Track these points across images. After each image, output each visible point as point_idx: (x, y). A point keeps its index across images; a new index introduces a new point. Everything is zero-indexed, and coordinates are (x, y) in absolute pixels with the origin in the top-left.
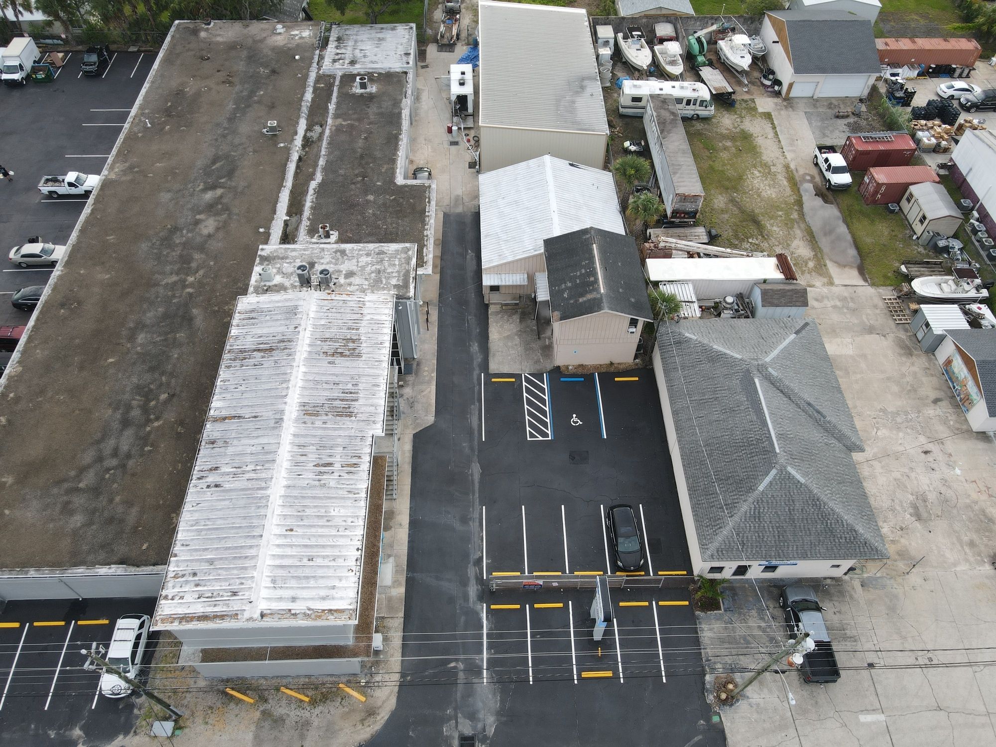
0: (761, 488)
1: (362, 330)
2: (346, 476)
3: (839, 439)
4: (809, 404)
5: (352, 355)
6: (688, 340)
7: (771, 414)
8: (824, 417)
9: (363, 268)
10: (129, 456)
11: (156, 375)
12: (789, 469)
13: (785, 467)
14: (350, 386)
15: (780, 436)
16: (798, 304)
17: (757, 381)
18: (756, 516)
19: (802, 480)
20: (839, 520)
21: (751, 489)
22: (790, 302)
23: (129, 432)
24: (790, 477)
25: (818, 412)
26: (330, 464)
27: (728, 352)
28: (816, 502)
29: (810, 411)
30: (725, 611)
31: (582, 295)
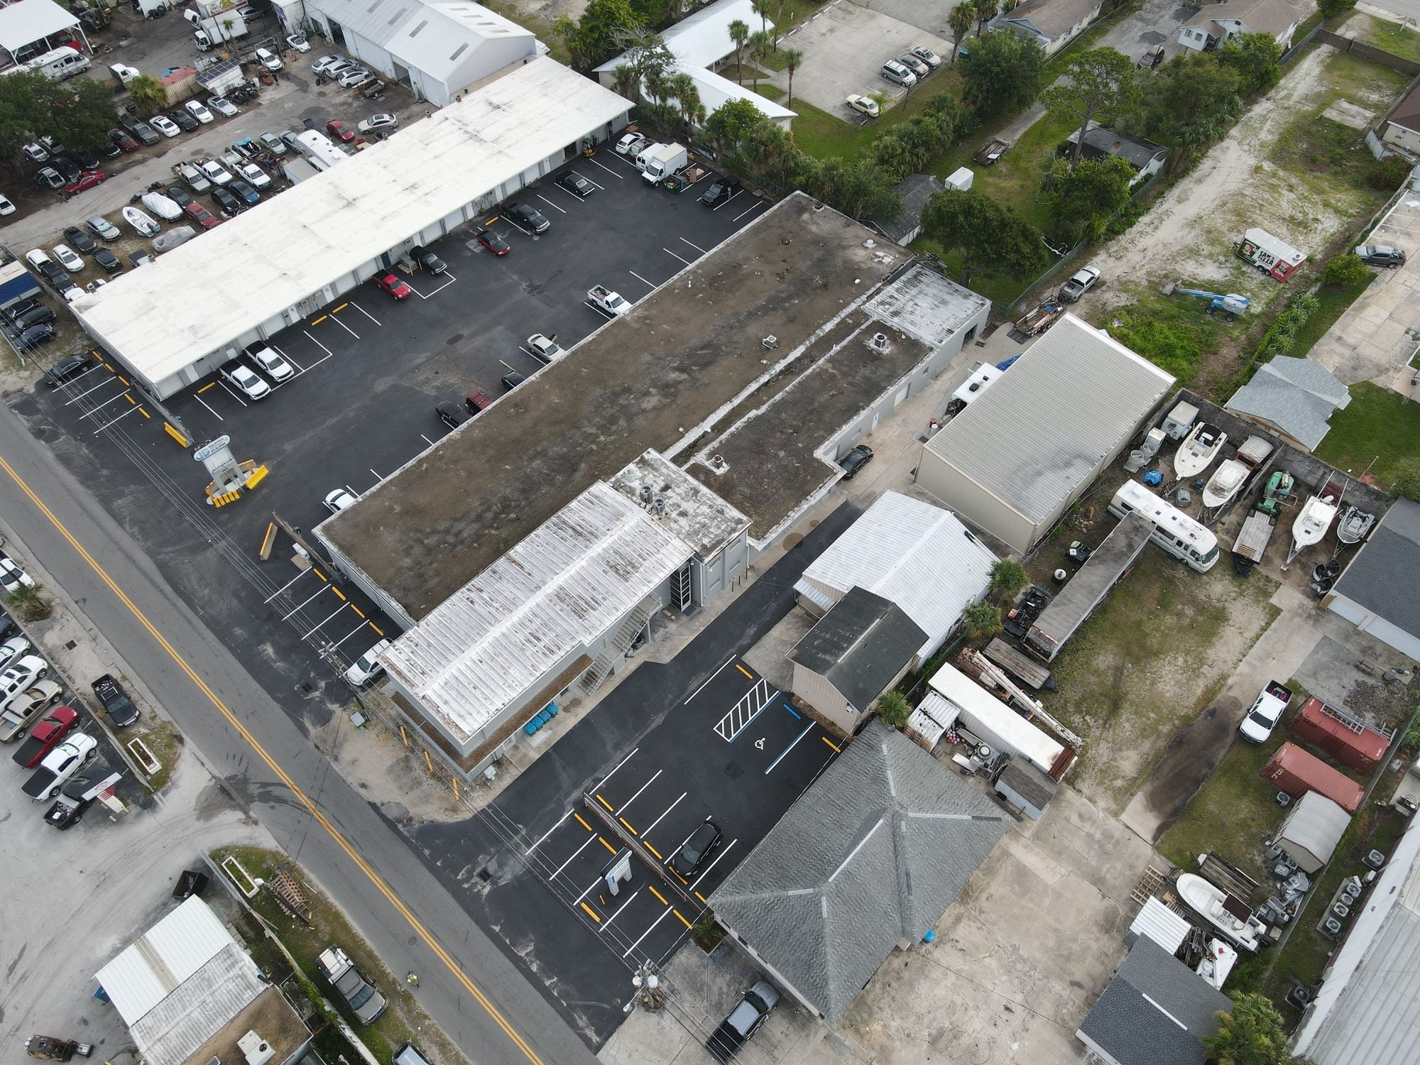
0: (790, 893)
1: (646, 564)
2: (540, 654)
3: (903, 919)
4: (907, 874)
5: (622, 576)
6: (880, 751)
7: (861, 852)
8: (910, 894)
9: (697, 515)
10: (462, 542)
11: (522, 497)
12: (824, 899)
13: (822, 895)
14: (600, 597)
15: (846, 873)
16: (1033, 801)
17: (881, 821)
18: (768, 908)
19: (825, 915)
20: (823, 966)
21: (785, 888)
22: (1027, 794)
23: (475, 526)
24: (818, 904)
25: (909, 886)
26: (539, 639)
27: (892, 784)
28: (818, 938)
29: (903, 879)
30: (711, 957)
31: (825, 652)
